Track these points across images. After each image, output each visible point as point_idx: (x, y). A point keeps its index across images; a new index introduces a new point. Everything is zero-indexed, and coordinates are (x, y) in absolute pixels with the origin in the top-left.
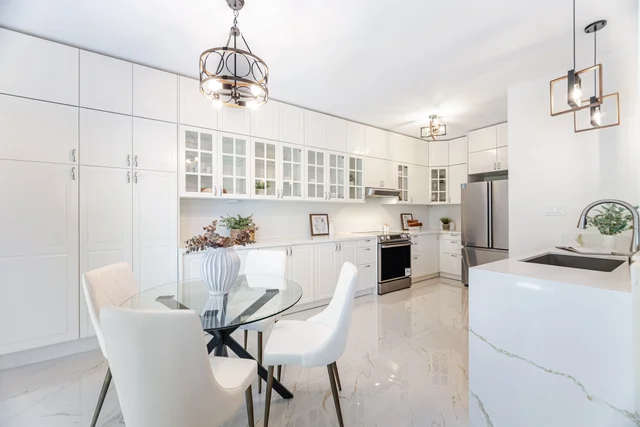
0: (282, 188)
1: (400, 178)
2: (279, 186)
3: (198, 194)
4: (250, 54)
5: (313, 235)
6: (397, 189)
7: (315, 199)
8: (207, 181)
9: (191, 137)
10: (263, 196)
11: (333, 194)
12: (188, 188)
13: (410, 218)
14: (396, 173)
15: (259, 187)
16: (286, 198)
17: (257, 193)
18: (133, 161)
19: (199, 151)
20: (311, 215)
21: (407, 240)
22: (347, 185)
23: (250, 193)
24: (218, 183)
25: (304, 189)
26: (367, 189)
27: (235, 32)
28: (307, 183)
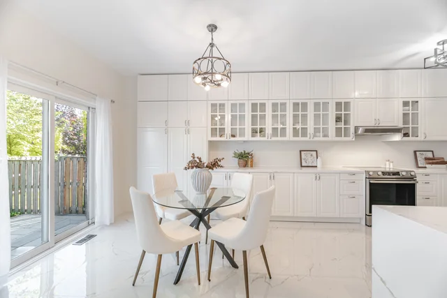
0: (271, 132)
1: (404, 114)
2: (269, 131)
3: (218, 139)
4: (224, 59)
5: (302, 166)
6: (401, 125)
7: (300, 138)
8: (222, 130)
9: (214, 105)
10: (258, 138)
11: (318, 134)
12: (212, 135)
13: (430, 155)
14: (398, 110)
15: (254, 132)
16: (274, 139)
17: (252, 136)
18: (188, 123)
19: (218, 114)
20: (300, 151)
21: (412, 178)
22: (332, 126)
23: (248, 136)
24: (228, 132)
25: (289, 131)
26: (356, 128)
27: (212, 45)
28: (292, 127)
